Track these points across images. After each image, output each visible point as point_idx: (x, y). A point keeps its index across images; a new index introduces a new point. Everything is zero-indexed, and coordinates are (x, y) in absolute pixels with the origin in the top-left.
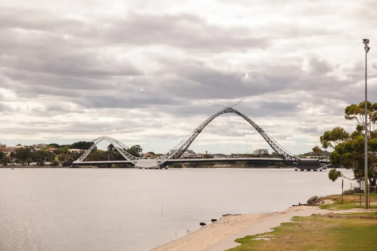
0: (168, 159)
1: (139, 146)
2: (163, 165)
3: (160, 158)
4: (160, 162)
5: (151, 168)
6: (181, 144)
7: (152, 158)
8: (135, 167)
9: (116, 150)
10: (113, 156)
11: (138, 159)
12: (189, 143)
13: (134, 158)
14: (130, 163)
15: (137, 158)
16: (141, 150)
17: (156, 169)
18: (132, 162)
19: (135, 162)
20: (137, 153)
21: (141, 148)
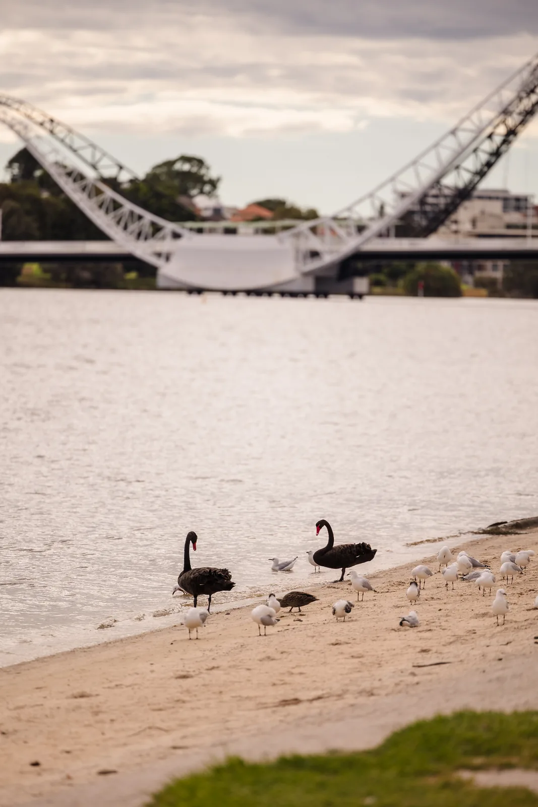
0: (368, 240)
1: (200, 163)
2: (334, 273)
3: (314, 230)
4: (315, 254)
5: (258, 292)
6: (451, 144)
7: (268, 232)
8: (161, 282)
9: (47, 181)
10: (28, 213)
11: (176, 236)
12: (498, 140)
13: (156, 229)
14: (130, 261)
15: (169, 226)
16: (214, 184)
17: (293, 295)
18: (143, 250)
19: (159, 255)
20: (182, 200)
21: (213, 174)
